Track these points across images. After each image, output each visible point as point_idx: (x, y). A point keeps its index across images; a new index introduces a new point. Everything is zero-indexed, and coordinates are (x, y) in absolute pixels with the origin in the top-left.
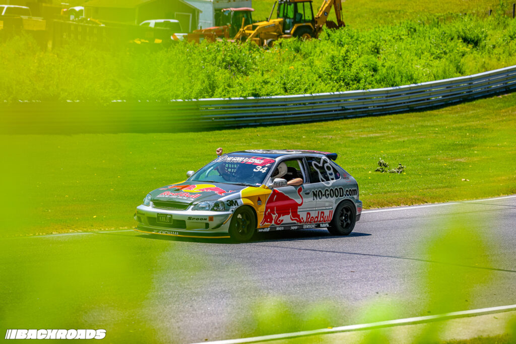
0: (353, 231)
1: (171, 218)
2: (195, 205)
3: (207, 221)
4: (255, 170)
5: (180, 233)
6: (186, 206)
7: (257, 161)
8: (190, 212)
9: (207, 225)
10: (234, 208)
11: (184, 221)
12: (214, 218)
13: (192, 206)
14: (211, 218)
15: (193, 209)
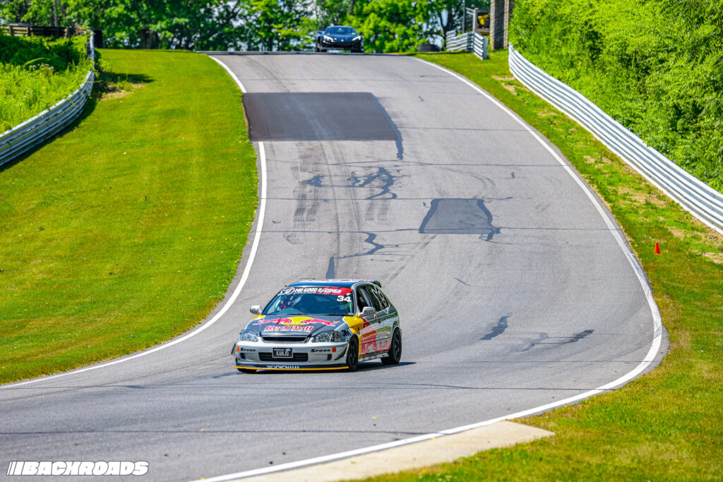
0: (400, 361)
1: (290, 352)
2: (314, 337)
3: (331, 352)
4: (338, 300)
5: (300, 367)
6: (305, 338)
7: (335, 291)
8: (310, 344)
9: (330, 357)
10: (348, 338)
11: (307, 354)
12: (337, 349)
13: (312, 339)
14: (334, 349)
15: (314, 341)
